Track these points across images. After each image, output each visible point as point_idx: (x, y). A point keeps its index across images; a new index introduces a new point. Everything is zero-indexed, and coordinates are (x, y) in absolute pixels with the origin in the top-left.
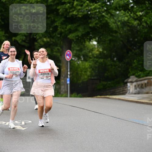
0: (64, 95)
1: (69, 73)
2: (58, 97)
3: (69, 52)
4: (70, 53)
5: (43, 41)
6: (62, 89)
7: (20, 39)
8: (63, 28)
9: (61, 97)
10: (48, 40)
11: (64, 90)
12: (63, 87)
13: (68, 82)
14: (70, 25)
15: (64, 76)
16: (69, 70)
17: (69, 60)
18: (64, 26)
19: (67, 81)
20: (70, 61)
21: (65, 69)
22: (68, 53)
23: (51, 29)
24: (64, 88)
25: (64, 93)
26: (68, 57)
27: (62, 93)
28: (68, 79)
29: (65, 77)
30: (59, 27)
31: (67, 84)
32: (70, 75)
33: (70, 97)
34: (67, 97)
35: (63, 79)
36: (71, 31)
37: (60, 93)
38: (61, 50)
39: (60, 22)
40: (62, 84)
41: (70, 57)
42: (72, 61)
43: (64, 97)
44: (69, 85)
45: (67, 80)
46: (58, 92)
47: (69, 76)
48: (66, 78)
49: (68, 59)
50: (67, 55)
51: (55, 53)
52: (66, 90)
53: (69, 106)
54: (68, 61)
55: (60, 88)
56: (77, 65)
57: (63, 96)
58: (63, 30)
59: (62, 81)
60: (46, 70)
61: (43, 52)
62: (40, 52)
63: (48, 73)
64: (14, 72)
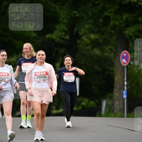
0: (119, 114)
1: (126, 83)
2: (111, 117)
3: (125, 53)
4: (127, 54)
5: (90, 39)
6: (115, 106)
7: (58, 36)
8: (117, 20)
9: (115, 117)
10: (97, 37)
11: (118, 107)
12: (117, 103)
13: (125, 96)
14: (127, 15)
15: (118, 87)
16: (125, 79)
17: (125, 65)
18: (119, 17)
19: (122, 95)
20: (127, 66)
21: (120, 77)
22: (125, 55)
23: (101, 21)
24: (119, 105)
25: (119, 111)
26: (124, 61)
27: (115, 111)
28: (125, 92)
29: (119, 89)
30: (111, 18)
31: (124, 99)
32: (127, 86)
33: (128, 117)
34: (123, 116)
35: (118, 92)
36: (128, 24)
37: (113, 112)
38: (114, 50)
39: (113, 11)
40: (115, 98)
41: (127, 61)
42: (129, 67)
43: (119, 117)
44: (125, 101)
45: (123, 93)
46: (110, 110)
47: (125, 88)
48: (121, 91)
49: (124, 63)
50: (124, 57)
51: (106, 54)
52: (121, 107)
53: (125, 130)
54: (124, 67)
55: (113, 104)
56: (137, 71)
57: (117, 116)
58: (117, 23)
59: (116, 94)
60: (42, 73)
61: (43, 55)
62: (39, 55)
63: (45, 76)
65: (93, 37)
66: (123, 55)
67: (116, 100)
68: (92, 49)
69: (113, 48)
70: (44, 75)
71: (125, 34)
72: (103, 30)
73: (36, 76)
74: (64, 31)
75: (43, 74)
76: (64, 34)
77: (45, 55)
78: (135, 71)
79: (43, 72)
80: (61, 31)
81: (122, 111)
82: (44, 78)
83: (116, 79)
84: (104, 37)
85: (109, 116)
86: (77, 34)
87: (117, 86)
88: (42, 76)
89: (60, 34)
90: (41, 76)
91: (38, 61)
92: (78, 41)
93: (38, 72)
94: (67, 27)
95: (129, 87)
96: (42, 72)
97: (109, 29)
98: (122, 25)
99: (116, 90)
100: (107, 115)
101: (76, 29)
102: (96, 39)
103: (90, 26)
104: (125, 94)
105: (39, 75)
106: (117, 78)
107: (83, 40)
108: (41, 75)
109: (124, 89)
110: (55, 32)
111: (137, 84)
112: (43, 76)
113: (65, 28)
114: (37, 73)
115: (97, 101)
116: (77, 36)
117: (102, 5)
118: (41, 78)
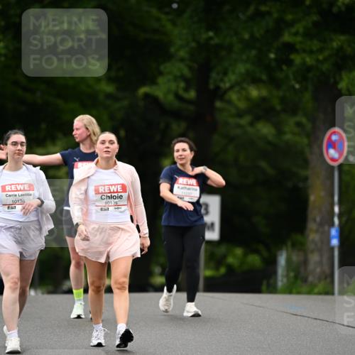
0: (320, 287)
1: (336, 209)
2: (299, 293)
3: (334, 133)
4: (341, 137)
5: (248, 99)
6: (311, 266)
9: (309, 293)
11: (318, 270)
12: (314, 258)
13: (335, 242)
15: (318, 219)
16: (336, 198)
17: (335, 164)
19: (329, 238)
20: (340, 166)
21: (322, 194)
22: (335, 138)
24: (320, 263)
25: (320, 279)
26: (332, 152)
27: (310, 279)
28: (334, 232)
29: (321, 224)
31: (332, 249)
32: (340, 216)
34: (329, 292)
35: (317, 231)
36: (342, 62)
37: (305, 280)
38: (309, 126)
40: (311, 246)
41: (341, 154)
42: (346, 168)
43: (320, 294)
44: (336, 253)
45: (329, 232)
46: (296, 277)
47: (336, 221)
48: (326, 228)
49: (333, 160)
50: (331, 145)
51: (288, 137)
52: (326, 269)
54: (332, 168)
55: (306, 262)
57: (316, 290)
59: (313, 236)
60: (113, 187)
61: (111, 142)
62: (103, 142)
63: (120, 194)
64: (16, 195)
65: (254, 93)
66: (330, 138)
67: (312, 252)
68: (252, 124)
69: (304, 120)
70: (117, 192)
72: (280, 75)
73: (99, 193)
74: (183, 78)
75: (115, 191)
76: (182, 85)
77: (116, 141)
79: (115, 185)
80: (176, 79)
81: (328, 280)
82: (117, 200)
83: (312, 198)
84: (281, 94)
85: (294, 291)
86: (218, 88)
87: (315, 215)
88: (113, 195)
89: (173, 86)
90: (109, 195)
91: (102, 158)
92: (218, 104)
93: (104, 186)
94: (190, 68)
95: (344, 219)
96: (112, 185)
99: (312, 226)
100: (289, 290)
101: (214, 75)
102: (264, 99)
103: (248, 66)
104: (334, 237)
105: (107, 191)
106: (315, 197)
107: (229, 102)
108: (110, 192)
109: (332, 224)
110: (161, 80)
112: (116, 194)
113: (186, 72)
114: (100, 188)
115: (265, 254)
116: (218, 93)
117: (275, 15)
118: (110, 200)
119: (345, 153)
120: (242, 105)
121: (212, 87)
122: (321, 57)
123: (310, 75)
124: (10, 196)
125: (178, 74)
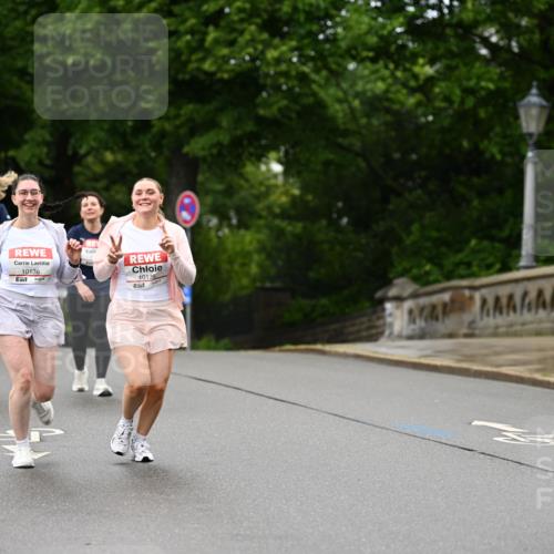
3: (189, 197)
4: (193, 202)
5: (103, 162)
7: (33, 156)
10: (120, 157)
13: (187, 300)
14: (191, 107)
17: (187, 226)
22: (187, 201)
26: (185, 215)
28: (186, 290)
33: (194, 348)
36: (195, 129)
41: (193, 216)
44: (188, 310)
49: (186, 221)
50: (184, 207)
53: (188, 379)
56: (215, 241)
61: (150, 191)
62: (139, 192)
63: (158, 265)
64: (27, 263)
65: (109, 157)
66: (182, 202)
70: (154, 262)
71: (187, 154)
73: (130, 264)
77: (157, 190)
78: (210, 240)
79: (151, 253)
80: (39, 144)
84: (136, 158)
86: (75, 154)
92: (77, 169)
93: (137, 254)
94: (52, 135)
97: (147, 144)
98: (183, 131)
101: (72, 141)
102: (118, 165)
104: (187, 295)
107: (88, 167)
110: (26, 148)
111: (217, 270)
113: (48, 138)
114: (131, 257)
116: (77, 159)
119: (196, 216)
120: (98, 169)
121: (70, 152)
122: (178, 122)
123: (165, 142)
124: (20, 264)
125: (40, 139)
